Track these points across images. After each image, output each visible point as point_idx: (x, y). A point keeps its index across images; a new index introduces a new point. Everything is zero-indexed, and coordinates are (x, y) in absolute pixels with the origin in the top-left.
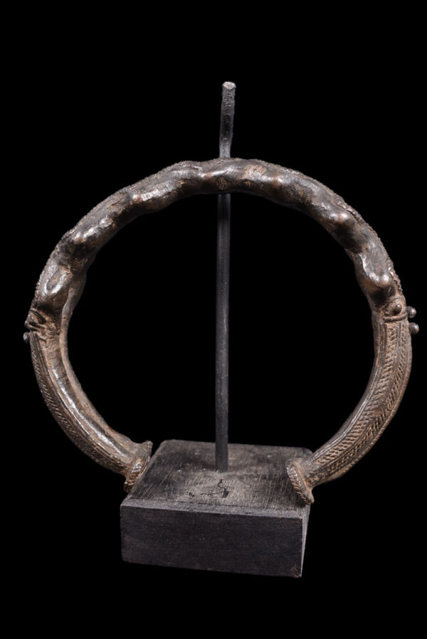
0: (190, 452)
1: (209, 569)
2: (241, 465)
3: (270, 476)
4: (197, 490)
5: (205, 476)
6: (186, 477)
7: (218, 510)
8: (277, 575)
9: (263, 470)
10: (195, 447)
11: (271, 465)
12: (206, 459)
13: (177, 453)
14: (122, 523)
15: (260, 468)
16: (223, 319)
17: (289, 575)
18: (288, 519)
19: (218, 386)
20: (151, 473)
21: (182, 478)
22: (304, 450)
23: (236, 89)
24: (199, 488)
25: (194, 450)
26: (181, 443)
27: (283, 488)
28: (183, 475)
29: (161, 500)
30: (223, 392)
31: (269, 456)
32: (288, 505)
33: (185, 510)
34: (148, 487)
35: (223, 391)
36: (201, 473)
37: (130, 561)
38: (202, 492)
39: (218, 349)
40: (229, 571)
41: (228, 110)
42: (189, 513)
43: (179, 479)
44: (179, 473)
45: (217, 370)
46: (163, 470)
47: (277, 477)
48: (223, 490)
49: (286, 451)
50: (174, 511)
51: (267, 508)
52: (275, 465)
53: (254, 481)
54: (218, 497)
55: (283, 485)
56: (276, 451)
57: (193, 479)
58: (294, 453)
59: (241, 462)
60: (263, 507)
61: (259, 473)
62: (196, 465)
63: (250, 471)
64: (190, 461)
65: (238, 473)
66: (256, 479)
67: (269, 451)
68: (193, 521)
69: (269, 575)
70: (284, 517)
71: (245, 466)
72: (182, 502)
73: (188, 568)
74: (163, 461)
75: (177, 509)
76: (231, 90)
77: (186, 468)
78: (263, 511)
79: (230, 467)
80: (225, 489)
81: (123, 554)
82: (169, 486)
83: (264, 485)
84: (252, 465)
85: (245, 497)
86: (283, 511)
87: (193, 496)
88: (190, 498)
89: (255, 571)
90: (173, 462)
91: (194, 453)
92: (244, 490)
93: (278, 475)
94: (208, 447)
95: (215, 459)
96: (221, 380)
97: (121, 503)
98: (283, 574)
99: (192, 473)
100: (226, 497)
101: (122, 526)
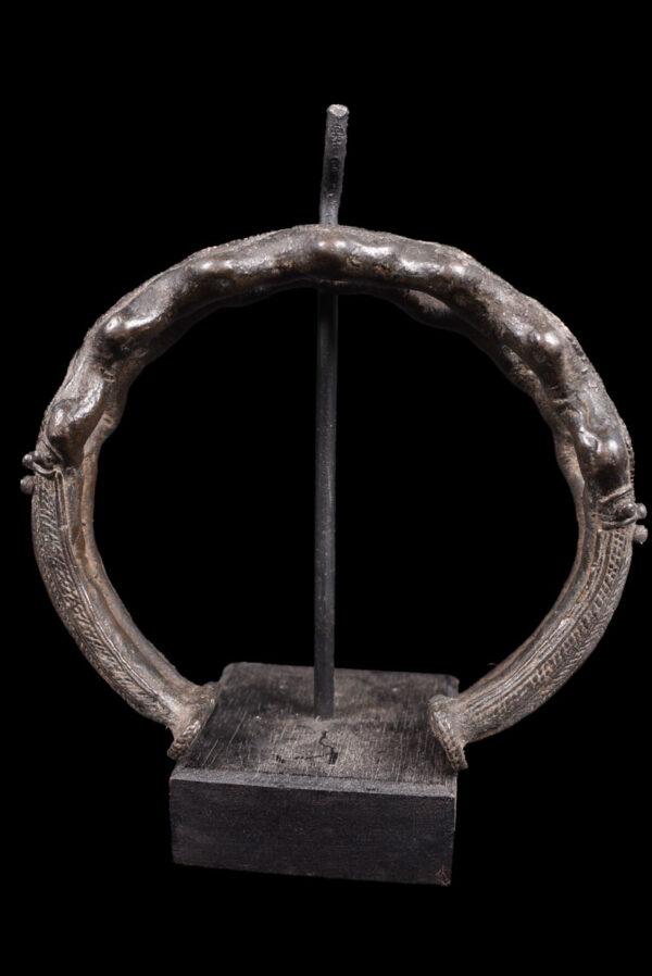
0: (273, 683)
1: (309, 874)
2: (353, 705)
3: (399, 724)
4: (288, 751)
5: (299, 726)
6: (269, 728)
7: (323, 785)
8: (414, 882)
9: (388, 714)
10: (279, 675)
11: (399, 705)
12: (298, 696)
13: (252, 687)
14: (171, 805)
15: (383, 711)
16: (326, 482)
17: (433, 882)
18: (432, 798)
19: (318, 588)
20: (214, 722)
21: (263, 730)
22: (447, 678)
23: (349, 116)
24: (291, 747)
25: (277, 680)
26: (258, 666)
27: (421, 745)
28: (264, 725)
29: (234, 770)
30: (326, 596)
31: (395, 690)
32: (432, 775)
33: (272, 785)
34: (211, 747)
35: (327, 594)
36: (291, 721)
37: (185, 864)
38: (296, 755)
39: (318, 529)
40: (341, 876)
41: (336, 150)
42: (277, 790)
43: (258, 733)
44: (257, 722)
45: (318, 562)
46: (233, 717)
47: (410, 726)
48: (329, 750)
49: (422, 680)
50: (255, 787)
51: (399, 781)
52: (405, 706)
53: (375, 734)
54: (322, 762)
55: (420, 741)
56: (404, 681)
57: (280, 732)
58: (433, 684)
59: (353, 701)
60: (392, 779)
61: (382, 720)
62: (284, 708)
63: (368, 716)
64: (273, 700)
65: (350, 721)
66: (378, 731)
67: (395, 681)
68: (285, 802)
69: (403, 882)
70: (427, 794)
71: (360, 707)
72: (267, 773)
73: (276, 872)
74: (231, 701)
75: (259, 784)
76: (342, 118)
77: (268, 712)
78: (394, 787)
79: (337, 710)
80: (332, 749)
81: (174, 853)
82: (244, 744)
83: (392, 741)
84: (370, 706)
85: (364, 762)
86: (424, 786)
87: (283, 762)
88: (278, 766)
89: (382, 876)
90: (247, 702)
91: (278, 686)
92: (361, 751)
93: (411, 723)
94: (299, 675)
95: (312, 697)
96: (323, 578)
97: (170, 776)
98: (423, 880)
99: (278, 721)
100: (334, 762)
101: (172, 811)
